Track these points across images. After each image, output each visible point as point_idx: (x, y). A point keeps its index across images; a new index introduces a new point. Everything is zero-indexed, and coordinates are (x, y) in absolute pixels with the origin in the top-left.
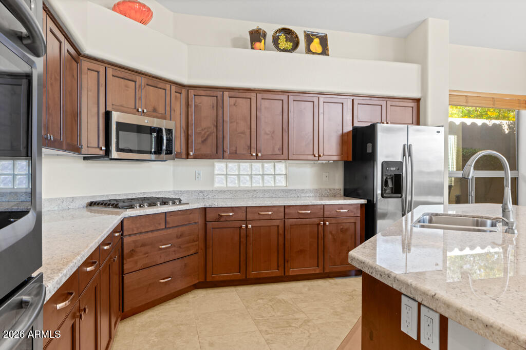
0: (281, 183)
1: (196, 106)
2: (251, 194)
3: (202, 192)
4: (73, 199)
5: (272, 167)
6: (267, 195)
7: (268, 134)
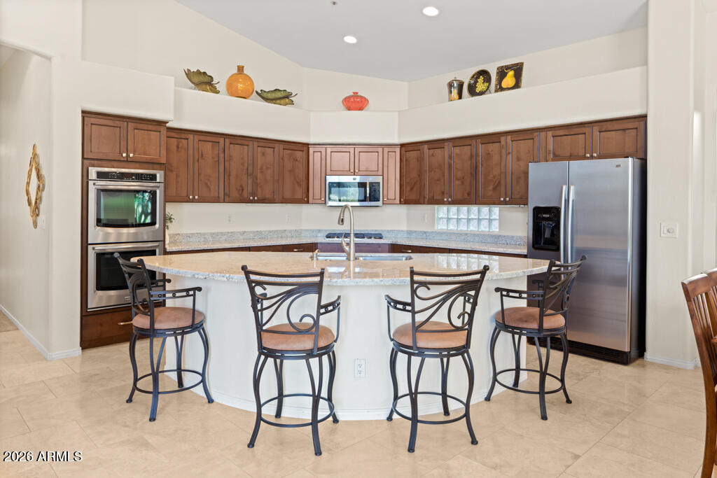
0: (495, 228)
1: (406, 160)
2: (463, 238)
3: (425, 233)
4: (319, 231)
5: (488, 211)
6: (477, 239)
7: (458, 180)
